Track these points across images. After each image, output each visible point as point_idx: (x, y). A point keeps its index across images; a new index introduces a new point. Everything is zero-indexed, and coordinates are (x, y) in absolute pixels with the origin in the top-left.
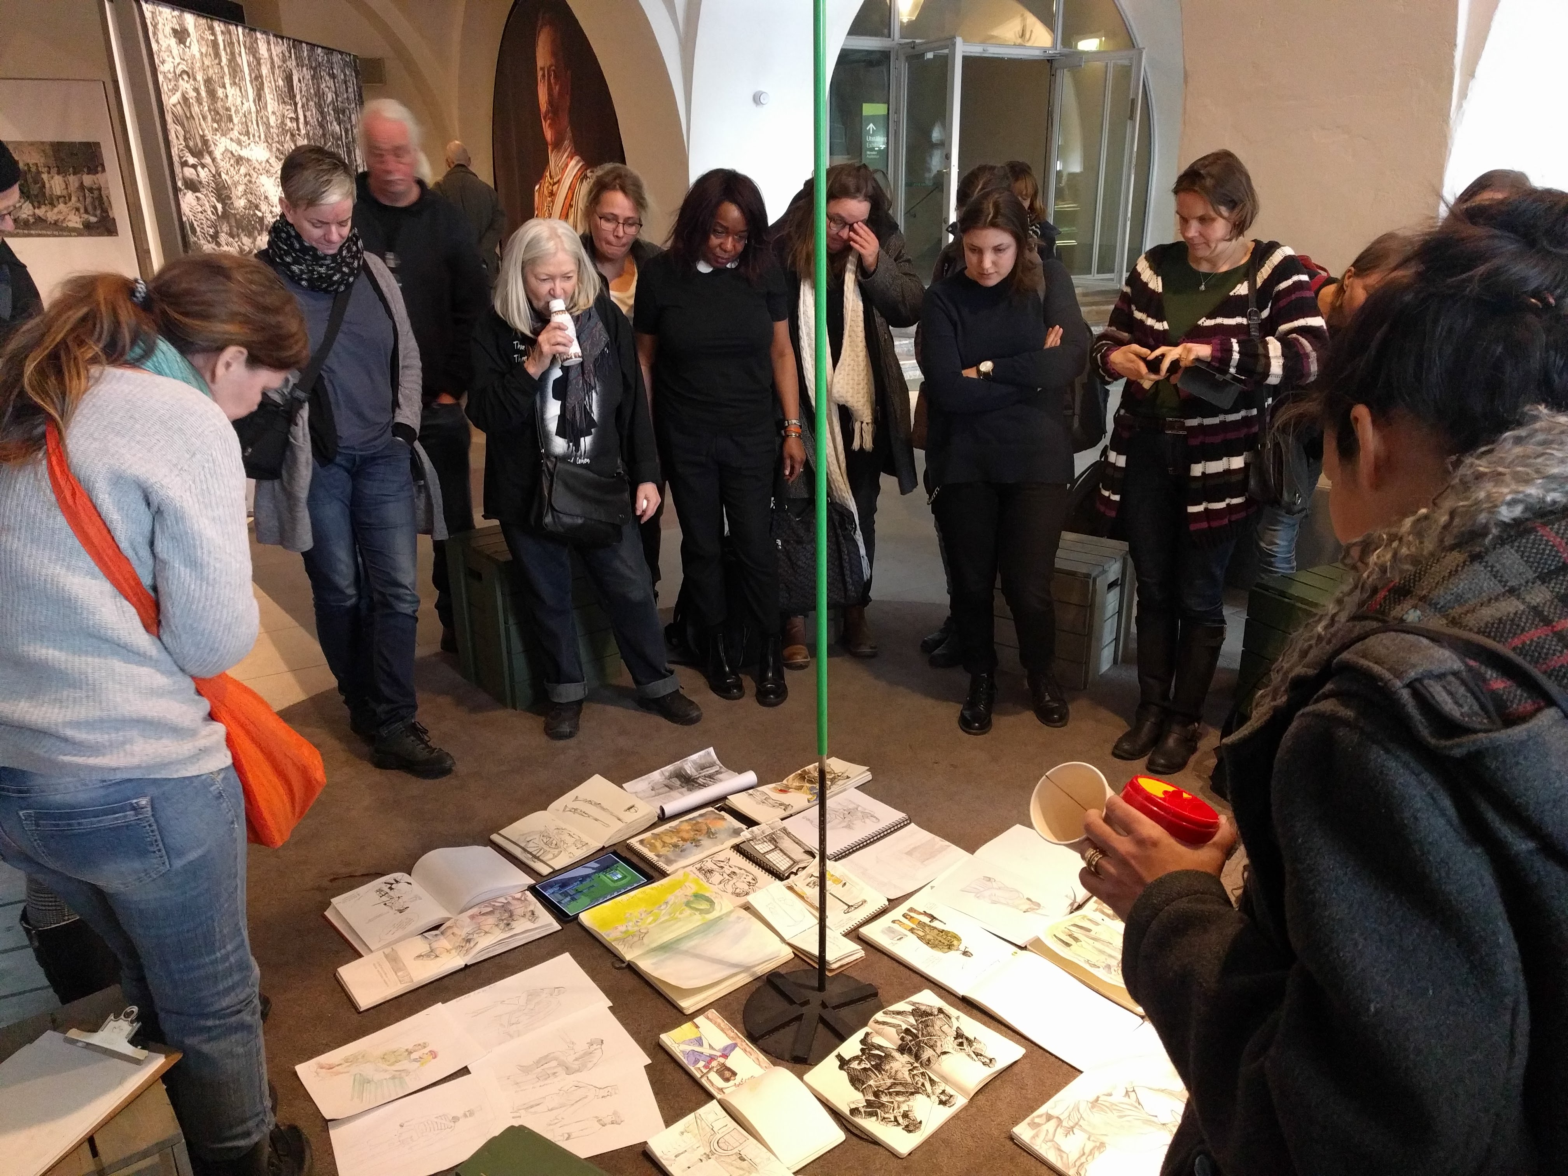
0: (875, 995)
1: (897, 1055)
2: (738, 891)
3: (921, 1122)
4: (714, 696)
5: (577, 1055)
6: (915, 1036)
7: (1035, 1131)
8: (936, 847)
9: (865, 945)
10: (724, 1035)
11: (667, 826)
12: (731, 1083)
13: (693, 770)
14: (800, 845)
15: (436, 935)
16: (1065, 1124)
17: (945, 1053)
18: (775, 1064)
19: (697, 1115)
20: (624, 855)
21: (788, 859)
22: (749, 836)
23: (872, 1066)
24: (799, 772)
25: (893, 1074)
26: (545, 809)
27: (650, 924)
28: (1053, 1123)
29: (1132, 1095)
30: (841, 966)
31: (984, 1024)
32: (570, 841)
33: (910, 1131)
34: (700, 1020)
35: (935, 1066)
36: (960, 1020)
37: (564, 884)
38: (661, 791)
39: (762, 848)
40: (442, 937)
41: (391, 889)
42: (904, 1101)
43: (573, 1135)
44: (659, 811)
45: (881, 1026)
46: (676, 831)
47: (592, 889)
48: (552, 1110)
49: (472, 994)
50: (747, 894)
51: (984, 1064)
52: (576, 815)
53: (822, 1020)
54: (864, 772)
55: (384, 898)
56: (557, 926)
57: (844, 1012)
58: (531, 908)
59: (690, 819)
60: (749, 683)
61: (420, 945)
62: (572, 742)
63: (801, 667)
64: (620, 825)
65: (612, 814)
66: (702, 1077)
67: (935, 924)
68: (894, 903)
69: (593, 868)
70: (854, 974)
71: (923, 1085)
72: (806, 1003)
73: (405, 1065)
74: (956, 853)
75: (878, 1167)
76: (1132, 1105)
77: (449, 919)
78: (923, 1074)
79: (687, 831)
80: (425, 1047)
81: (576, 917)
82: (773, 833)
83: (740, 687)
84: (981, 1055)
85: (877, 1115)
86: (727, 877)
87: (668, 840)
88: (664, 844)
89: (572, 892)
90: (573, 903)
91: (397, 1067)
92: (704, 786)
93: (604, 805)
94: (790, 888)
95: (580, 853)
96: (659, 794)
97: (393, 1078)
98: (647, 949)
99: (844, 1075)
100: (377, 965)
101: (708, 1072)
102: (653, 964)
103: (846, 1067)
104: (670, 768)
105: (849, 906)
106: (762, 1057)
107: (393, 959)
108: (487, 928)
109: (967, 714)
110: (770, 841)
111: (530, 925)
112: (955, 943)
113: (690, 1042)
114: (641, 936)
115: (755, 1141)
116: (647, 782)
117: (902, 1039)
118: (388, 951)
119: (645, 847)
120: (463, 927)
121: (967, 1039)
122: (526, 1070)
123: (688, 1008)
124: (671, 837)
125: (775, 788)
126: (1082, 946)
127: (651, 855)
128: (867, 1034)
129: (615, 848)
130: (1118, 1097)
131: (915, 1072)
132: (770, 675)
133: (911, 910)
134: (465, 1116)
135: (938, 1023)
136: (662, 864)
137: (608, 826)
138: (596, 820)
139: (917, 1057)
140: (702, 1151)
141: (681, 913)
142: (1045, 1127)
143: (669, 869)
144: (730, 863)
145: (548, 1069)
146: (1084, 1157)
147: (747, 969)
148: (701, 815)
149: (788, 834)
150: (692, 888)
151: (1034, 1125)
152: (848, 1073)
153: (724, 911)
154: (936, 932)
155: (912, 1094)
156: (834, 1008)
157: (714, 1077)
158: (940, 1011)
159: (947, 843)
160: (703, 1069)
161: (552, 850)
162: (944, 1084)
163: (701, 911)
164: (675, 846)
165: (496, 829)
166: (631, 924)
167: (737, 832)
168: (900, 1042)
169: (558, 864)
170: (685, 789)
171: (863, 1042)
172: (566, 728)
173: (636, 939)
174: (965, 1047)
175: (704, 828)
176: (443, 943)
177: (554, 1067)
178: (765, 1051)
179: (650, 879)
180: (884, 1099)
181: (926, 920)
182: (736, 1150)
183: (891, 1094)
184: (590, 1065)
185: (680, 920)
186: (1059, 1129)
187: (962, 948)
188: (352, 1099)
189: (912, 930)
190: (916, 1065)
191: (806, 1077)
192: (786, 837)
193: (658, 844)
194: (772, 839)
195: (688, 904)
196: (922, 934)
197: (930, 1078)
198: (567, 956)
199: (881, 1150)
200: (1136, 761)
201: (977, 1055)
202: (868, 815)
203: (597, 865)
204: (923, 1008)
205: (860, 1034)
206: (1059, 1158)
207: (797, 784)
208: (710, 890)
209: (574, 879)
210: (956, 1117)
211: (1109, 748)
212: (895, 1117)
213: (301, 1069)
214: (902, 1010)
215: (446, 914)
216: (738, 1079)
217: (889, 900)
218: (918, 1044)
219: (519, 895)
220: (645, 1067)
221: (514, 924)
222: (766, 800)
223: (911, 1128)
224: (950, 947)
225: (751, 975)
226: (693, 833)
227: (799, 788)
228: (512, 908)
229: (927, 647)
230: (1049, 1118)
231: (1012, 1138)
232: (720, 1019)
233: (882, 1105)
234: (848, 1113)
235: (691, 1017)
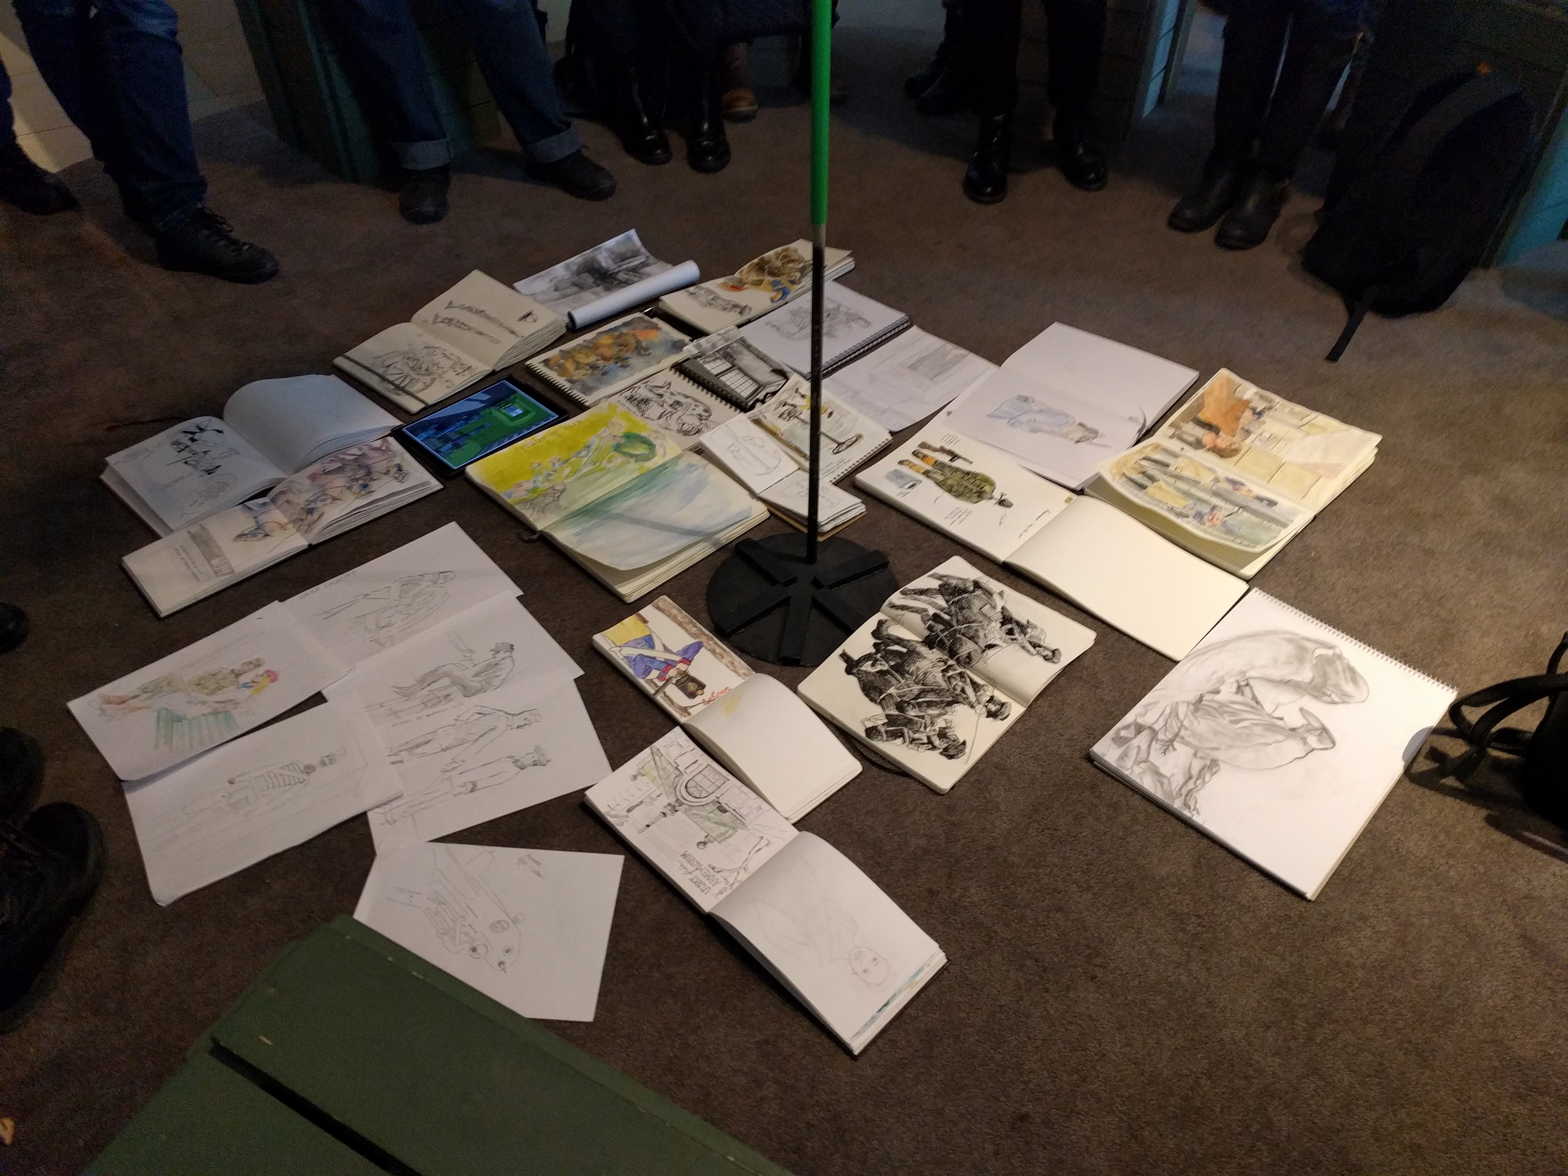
0: (885, 565)
1: (923, 650)
2: (685, 427)
3: (964, 743)
4: (630, 161)
5: (477, 669)
6: (948, 625)
7: (1123, 748)
8: (948, 358)
9: (864, 497)
10: (683, 631)
11: (579, 340)
12: (699, 699)
13: (610, 262)
14: (765, 362)
15: (264, 504)
16: (1161, 736)
17: (991, 646)
18: (757, 669)
19: (654, 750)
20: (522, 380)
21: (750, 382)
22: (695, 351)
23: (892, 667)
24: (756, 260)
25: (921, 676)
26: (408, 320)
27: (567, 477)
28: (1145, 736)
29: (1247, 691)
30: (836, 527)
31: (1036, 599)
32: (443, 362)
33: (951, 757)
34: (647, 611)
35: (979, 665)
36: (1005, 596)
37: (442, 425)
38: (568, 291)
39: (714, 367)
40: (273, 507)
41: (193, 440)
42: (939, 715)
43: (479, 785)
44: (567, 319)
45: (900, 612)
46: (592, 347)
47: (482, 430)
48: (447, 749)
49: (321, 586)
50: (699, 432)
51: (1046, 658)
52: (453, 328)
53: (816, 604)
54: (844, 259)
55: (185, 454)
56: (435, 485)
57: (845, 593)
58: (397, 461)
59: (611, 330)
60: (675, 140)
61: (244, 522)
62: (437, 228)
63: (747, 118)
64: (513, 341)
65: (501, 325)
66: (657, 692)
67: (958, 464)
68: (899, 437)
69: (482, 402)
70: (853, 537)
71: (963, 690)
72: (793, 581)
73: (231, 693)
74: (977, 364)
75: (911, 807)
76: (1247, 705)
77: (280, 481)
78: (961, 675)
79: (609, 346)
80: (259, 666)
81: (462, 471)
82: (728, 346)
83: (665, 146)
84: (1040, 646)
85: (902, 735)
86: (670, 409)
87: (583, 359)
88: (578, 366)
89: (454, 436)
90: (457, 452)
91: (220, 696)
92: (626, 283)
93: (488, 312)
94: (757, 422)
95: (461, 381)
96: (565, 296)
97: (215, 713)
98: (566, 513)
99: (853, 681)
100: (181, 551)
101: (665, 685)
102: (577, 535)
103: (855, 671)
104: (577, 259)
105: (839, 444)
106: (737, 660)
107: (203, 541)
108: (335, 493)
109: (974, 174)
110: (725, 357)
111: (397, 486)
112: (987, 488)
113: (635, 644)
114: (557, 494)
115: (738, 783)
116: (547, 280)
117: (930, 628)
118: (194, 529)
119: (551, 369)
120: (300, 492)
121: (1018, 623)
122: (405, 693)
123: (631, 594)
124: (586, 355)
125: (723, 284)
126: (1160, 488)
127: (561, 381)
128: (881, 623)
129: (510, 371)
130: (1227, 693)
131: (951, 673)
132: (706, 126)
133: (923, 445)
134: (323, 763)
135: (976, 604)
136: (577, 393)
137: (498, 342)
138: (480, 333)
139: (952, 653)
140: (665, 800)
141: (610, 461)
142: (1135, 742)
143: (588, 400)
144: (672, 389)
145: (438, 689)
146: (1192, 781)
147: (707, 536)
148: (626, 324)
149: (749, 347)
150: (621, 427)
151: (1120, 741)
152: (859, 679)
153: (669, 457)
154: (959, 475)
155: (950, 704)
156: (831, 587)
157: (673, 691)
158: (977, 585)
159: (962, 351)
160: (656, 681)
161: (422, 378)
162: (991, 688)
163: (637, 458)
164: (594, 367)
165: (342, 350)
166: (540, 479)
167: (678, 346)
168: (927, 633)
169: (433, 396)
170: (600, 289)
171: (876, 634)
172: (428, 207)
173: (549, 499)
174: (1017, 636)
175: (632, 341)
176: (276, 515)
177: (448, 687)
178: (741, 650)
179: (564, 415)
180: (912, 713)
181: (945, 459)
182: (712, 797)
183: (919, 705)
184: (496, 682)
185: (609, 471)
186: (1154, 743)
187: (997, 495)
188: (156, 746)
189: (926, 473)
190: (951, 662)
191: (801, 687)
192: (746, 352)
193: (570, 365)
194: (727, 354)
195: (617, 448)
196: (940, 478)
197: (971, 680)
198: (453, 527)
199: (915, 785)
200: (1200, 234)
201: (1035, 646)
202: (853, 318)
203: (486, 397)
204: (954, 582)
205: (871, 624)
206: (1158, 785)
207: (753, 277)
208: (648, 427)
209: (457, 417)
210: (1010, 732)
211: (1162, 218)
212: (929, 738)
213: (76, 706)
214: (925, 587)
215: (278, 474)
216: (707, 694)
217: (892, 433)
218: (953, 635)
219: (377, 444)
220: (576, 680)
221: (374, 485)
222: (713, 301)
223: (952, 752)
224: (980, 495)
225: (714, 545)
226: (617, 349)
227: (758, 283)
228: (369, 462)
229: (913, 87)
230: (1139, 729)
231: (1090, 759)
232: (675, 610)
233: (909, 722)
234: (863, 734)
235: (635, 607)
